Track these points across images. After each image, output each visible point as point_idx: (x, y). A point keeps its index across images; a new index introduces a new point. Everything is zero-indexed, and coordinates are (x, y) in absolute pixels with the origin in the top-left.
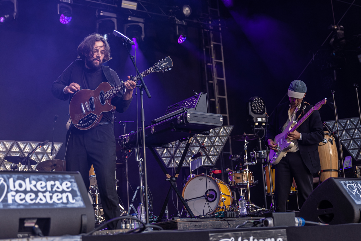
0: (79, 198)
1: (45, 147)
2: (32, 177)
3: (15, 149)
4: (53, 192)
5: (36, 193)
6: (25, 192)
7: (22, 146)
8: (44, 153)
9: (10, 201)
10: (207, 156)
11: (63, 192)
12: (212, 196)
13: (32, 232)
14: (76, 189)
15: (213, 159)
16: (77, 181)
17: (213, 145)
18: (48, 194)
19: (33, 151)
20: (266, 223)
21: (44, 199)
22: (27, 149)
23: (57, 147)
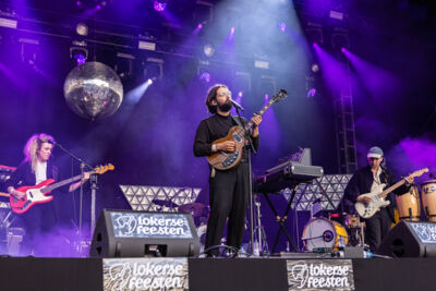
0: (189, 231)
1: (187, 192)
2: (156, 215)
3: (161, 194)
4: (169, 227)
5: (158, 227)
6: (150, 226)
7: (167, 191)
8: (186, 197)
9: (139, 232)
10: (330, 201)
11: (177, 227)
12: (328, 237)
13: (154, 254)
14: (187, 224)
15: (336, 204)
16: (188, 219)
17: (335, 191)
18: (166, 228)
19: (176, 195)
20: (339, 254)
21: (163, 231)
22: (171, 194)
23: (197, 192)
